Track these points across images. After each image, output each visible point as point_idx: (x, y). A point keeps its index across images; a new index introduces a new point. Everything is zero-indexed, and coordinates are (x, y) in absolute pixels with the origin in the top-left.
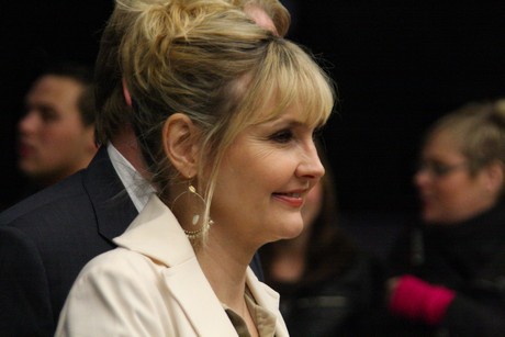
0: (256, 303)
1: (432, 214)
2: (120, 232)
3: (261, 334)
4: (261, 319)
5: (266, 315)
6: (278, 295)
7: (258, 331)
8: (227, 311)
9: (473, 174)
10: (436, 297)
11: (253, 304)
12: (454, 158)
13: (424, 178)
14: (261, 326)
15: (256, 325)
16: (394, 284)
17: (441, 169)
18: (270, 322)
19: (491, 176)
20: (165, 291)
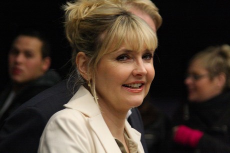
0: (129, 137)
1: (193, 97)
2: (66, 102)
3: (131, 151)
4: (131, 145)
5: (133, 143)
6: (140, 134)
7: (129, 150)
8: (116, 140)
9: (211, 79)
10: (195, 135)
11: (127, 138)
12: (203, 72)
13: (189, 81)
14: (131, 148)
15: (128, 147)
16: (176, 129)
17: (197, 77)
18: (135, 146)
19: (220, 80)
20: (90, 128)
